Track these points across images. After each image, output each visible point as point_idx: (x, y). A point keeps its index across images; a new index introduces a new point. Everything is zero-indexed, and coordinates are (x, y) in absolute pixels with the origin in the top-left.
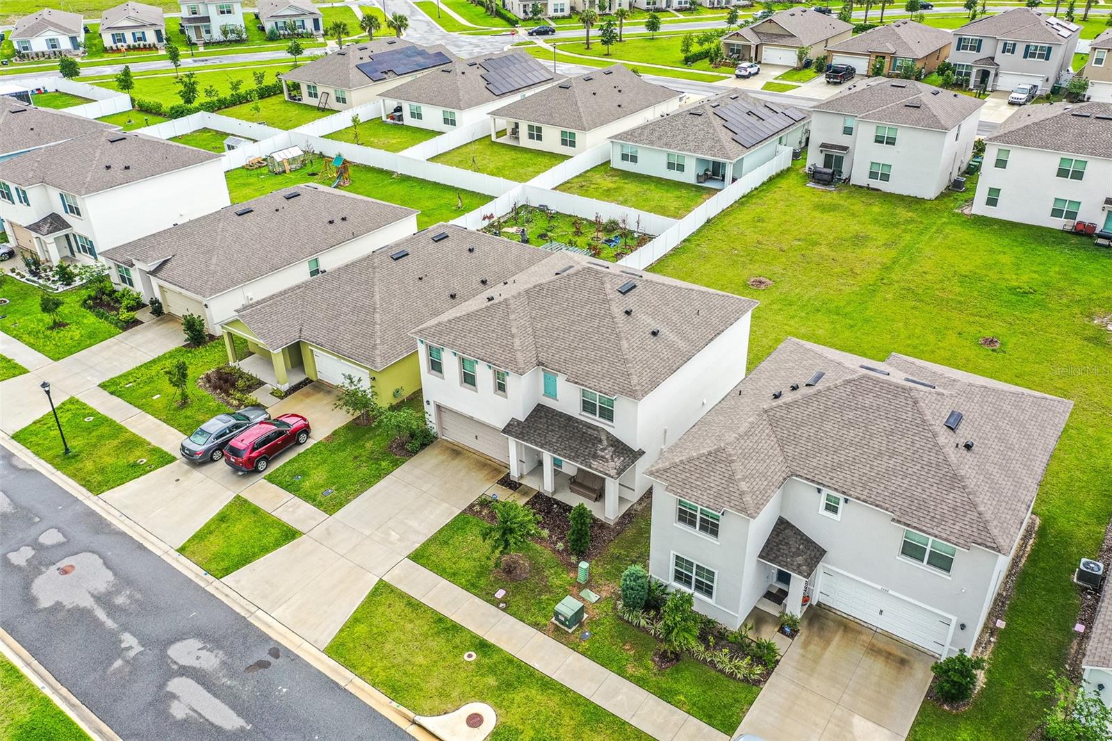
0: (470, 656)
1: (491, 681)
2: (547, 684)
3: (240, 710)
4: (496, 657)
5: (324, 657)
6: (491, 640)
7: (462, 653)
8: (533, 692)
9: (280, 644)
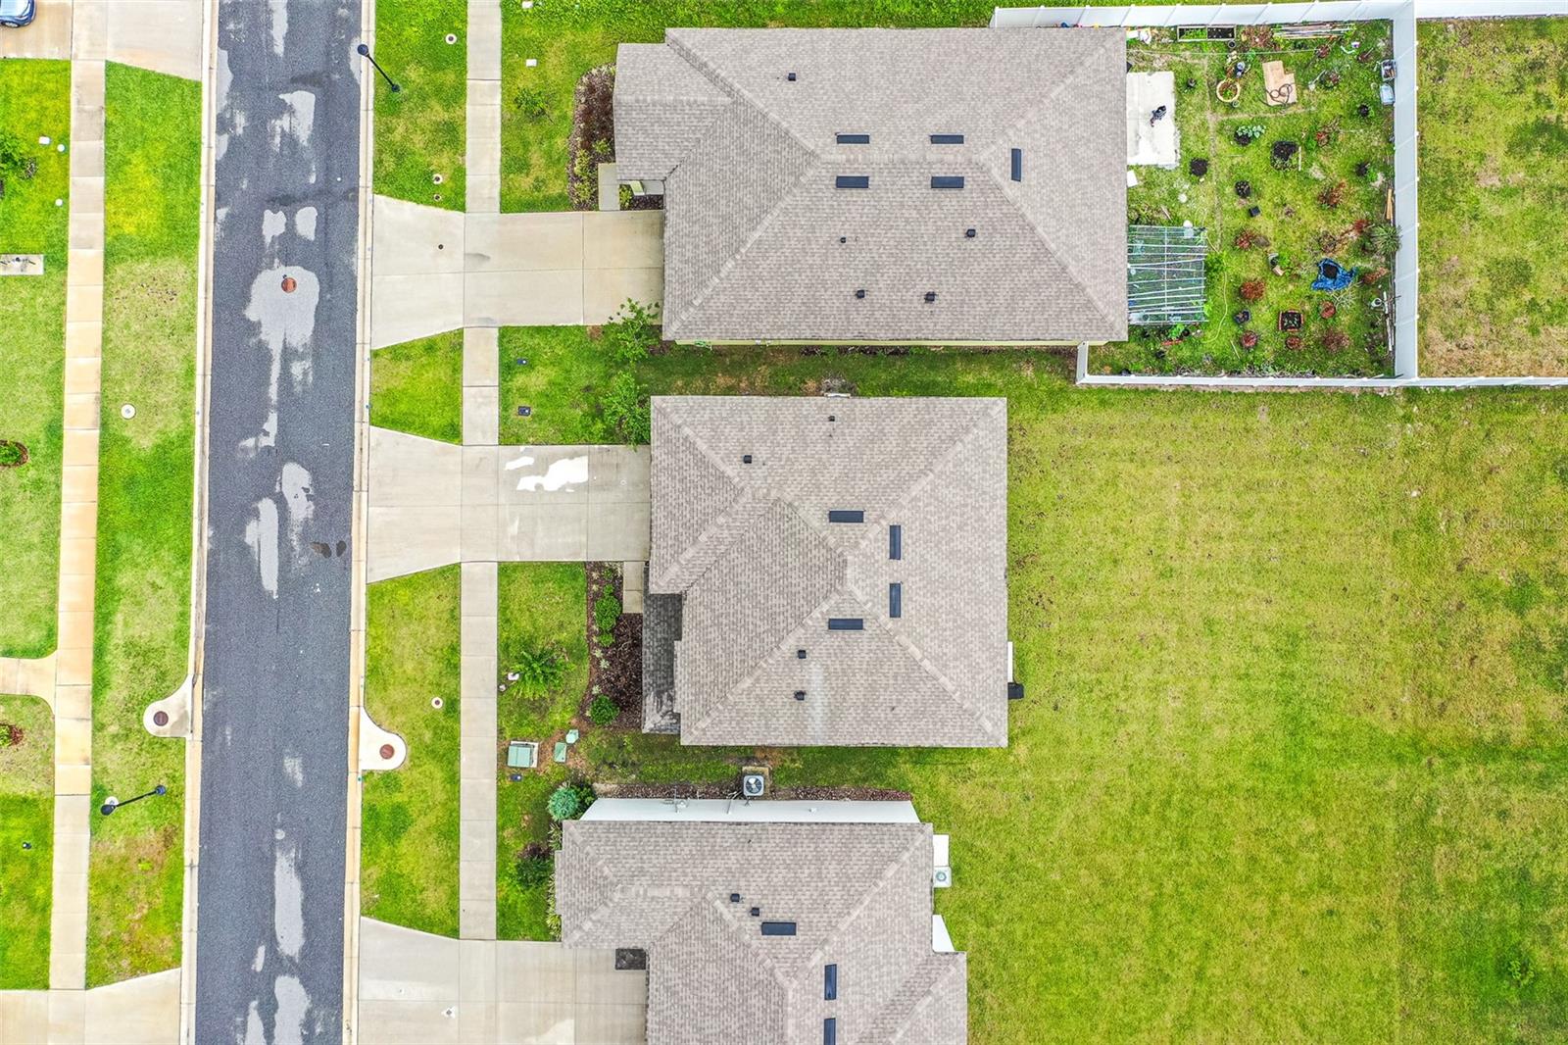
0: (437, 703)
1: (428, 736)
2: (453, 779)
3: (283, 579)
4: (450, 723)
5: (364, 590)
6: (463, 706)
7: (436, 695)
8: (439, 775)
9: (350, 544)
